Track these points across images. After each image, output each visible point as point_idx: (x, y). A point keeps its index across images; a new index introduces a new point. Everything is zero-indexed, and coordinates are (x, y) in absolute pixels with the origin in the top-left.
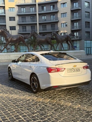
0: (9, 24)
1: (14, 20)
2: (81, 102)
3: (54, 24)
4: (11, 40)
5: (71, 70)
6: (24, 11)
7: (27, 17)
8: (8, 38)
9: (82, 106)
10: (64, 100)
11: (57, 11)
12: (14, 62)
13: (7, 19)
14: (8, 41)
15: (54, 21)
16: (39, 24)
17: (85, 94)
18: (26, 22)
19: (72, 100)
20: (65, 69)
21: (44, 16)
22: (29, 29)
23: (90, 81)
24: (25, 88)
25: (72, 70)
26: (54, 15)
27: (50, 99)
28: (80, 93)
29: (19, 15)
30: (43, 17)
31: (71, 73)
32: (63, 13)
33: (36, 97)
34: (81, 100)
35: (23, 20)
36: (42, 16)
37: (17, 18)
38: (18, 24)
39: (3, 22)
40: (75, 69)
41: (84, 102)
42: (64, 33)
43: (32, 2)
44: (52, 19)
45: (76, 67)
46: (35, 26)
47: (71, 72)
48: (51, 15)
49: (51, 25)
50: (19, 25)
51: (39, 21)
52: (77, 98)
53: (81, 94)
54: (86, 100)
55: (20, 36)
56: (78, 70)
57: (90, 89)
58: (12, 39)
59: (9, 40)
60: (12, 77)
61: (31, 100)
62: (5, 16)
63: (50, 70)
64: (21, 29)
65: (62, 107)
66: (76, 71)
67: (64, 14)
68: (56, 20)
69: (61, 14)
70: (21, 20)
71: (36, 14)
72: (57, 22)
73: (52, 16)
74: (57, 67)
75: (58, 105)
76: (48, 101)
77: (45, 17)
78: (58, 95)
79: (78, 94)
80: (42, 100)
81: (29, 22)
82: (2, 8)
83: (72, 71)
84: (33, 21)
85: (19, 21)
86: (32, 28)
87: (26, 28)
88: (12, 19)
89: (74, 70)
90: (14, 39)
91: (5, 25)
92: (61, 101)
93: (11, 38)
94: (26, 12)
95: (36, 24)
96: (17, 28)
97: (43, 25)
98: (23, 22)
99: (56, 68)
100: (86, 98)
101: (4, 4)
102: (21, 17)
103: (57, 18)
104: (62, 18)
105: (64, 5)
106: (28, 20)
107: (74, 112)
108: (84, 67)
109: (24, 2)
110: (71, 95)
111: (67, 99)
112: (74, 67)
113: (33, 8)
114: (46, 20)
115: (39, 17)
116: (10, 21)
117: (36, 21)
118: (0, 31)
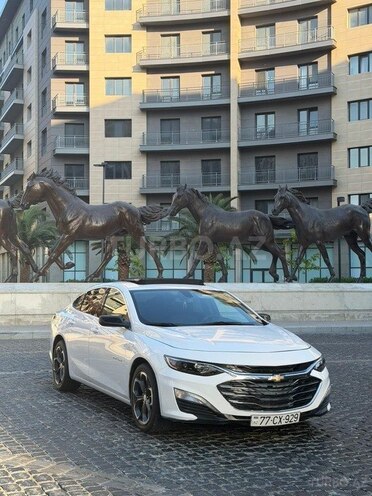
0: (102, 149)
1: (128, 133)
2: (207, 486)
3: (316, 149)
4: (81, 227)
7: (184, 121)
8: (69, 219)
11: (331, 90)
13: (96, 127)
14: (68, 232)
15: (315, 136)
16: (242, 150)
17: (258, 463)
18: (178, 141)
19: (181, 479)
21: (266, 114)
22: (190, 172)
26: (316, 109)
28: (240, 459)
29: (149, 112)
30: (261, 119)
32: (359, 101)
33: (58, 460)
35: (166, 135)
36: (256, 115)
37: (140, 126)
38: (143, 152)
39: (79, 144)
42: (360, 195)
43: (212, 50)
44: (303, 127)
46: (223, 158)
48: (299, 110)
49: (299, 155)
50: (149, 155)
51: (242, 137)
52: (206, 475)
54: (235, 482)
55: (124, 210)
58: (84, 222)
59: (74, 226)
62: (86, 115)
64: (157, 176)
67: (364, 105)
68: (321, 132)
69: (349, 103)
70: (158, 135)
71: (227, 107)
72: (328, 143)
73: (304, 114)
75: (110, 488)
77: (271, 117)
78: (147, 460)
79: (227, 463)
81: (191, 140)
82: (77, 80)
84: (213, 138)
85: (148, 138)
86: (205, 170)
87: (178, 171)
88: (117, 127)
91: (86, 157)
93: (81, 217)
95: (227, 151)
96: (139, 169)
97: (259, 155)
98: (164, 140)
101: (87, 62)
102: (157, 122)
103: (328, 124)
104: (355, 123)
105: (365, 60)
106: (191, 135)
109: (174, 53)
113: (217, 79)
114: (273, 134)
115: (242, 121)
116: (106, 136)
117: (228, 138)
118: (37, 187)
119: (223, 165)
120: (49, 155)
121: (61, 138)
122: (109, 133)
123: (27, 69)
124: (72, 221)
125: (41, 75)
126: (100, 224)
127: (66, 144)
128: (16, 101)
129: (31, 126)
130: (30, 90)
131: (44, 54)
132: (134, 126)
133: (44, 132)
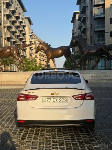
0: (109, 27)
4: (88, 53)
5: (49, 100)
8: (84, 50)
13: (107, 21)
14: (84, 54)
25: (52, 99)
39: (102, 27)
47: (48, 102)
55: (102, 46)
56: (64, 100)
58: (89, 51)
59: (86, 52)
62: (104, 18)
66: (59, 101)
82: (101, 7)
83: (52, 101)
89: (55, 100)
90: (92, 51)
93: (88, 49)
101: (104, 1)
116: (110, 24)
120: (93, 32)
121: (96, 26)
123: (87, 6)
124: (85, 51)
125: (91, 7)
126: (94, 51)
127: (98, 27)
128: (84, 16)
129: (88, 23)
133: (92, 25)
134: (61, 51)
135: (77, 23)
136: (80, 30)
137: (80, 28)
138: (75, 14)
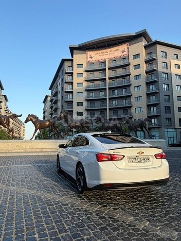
0: (76, 109)
1: (82, 105)
2: (151, 216)
3: (127, 109)
5: (134, 160)
6: (93, 96)
7: (95, 102)
8: (70, 123)
9: (152, 225)
10: (122, 209)
11: (131, 94)
12: (62, 147)
13: (75, 104)
14: (70, 127)
15: (127, 105)
16: (110, 109)
17: (161, 201)
18: (94, 107)
19: (137, 211)
20: (124, 156)
23: (169, 178)
24: (72, 185)
25: (137, 158)
26: (127, 99)
27: (100, 206)
28: (152, 199)
29: (87, 100)
31: (134, 164)
32: (137, 97)
33: (81, 199)
34: (151, 212)
36: (113, 100)
37: (85, 104)
38: (86, 110)
39: (70, 108)
40: (142, 159)
41: (156, 217)
42: (139, 119)
43: (102, 86)
44: (124, 103)
45: (142, 155)
47: (134, 162)
49: (123, 110)
51: (109, 106)
52: (145, 208)
53: (154, 200)
54: (160, 212)
56: (147, 160)
57: (170, 193)
58: (74, 124)
59: (72, 125)
60: (60, 167)
61: (69, 206)
62: (72, 101)
63: (100, 157)
64: (89, 115)
65: (115, 224)
66: (143, 161)
67: (139, 98)
68: (129, 104)
69: (135, 97)
70: (89, 106)
71: (106, 99)
72: (130, 107)
73: (124, 100)
74: (111, 152)
75: (109, 217)
76: (96, 209)
77: (116, 101)
78: (116, 200)
79: (149, 201)
80: (86, 206)
81: (98, 107)
82: (70, 93)
83: (137, 161)
84: (103, 106)
85: (87, 106)
86: (101, 114)
87: (94, 114)
88: (80, 104)
89: (139, 160)
90: (77, 124)
91: (72, 111)
92: (117, 210)
94: (95, 97)
95: (106, 109)
96: (85, 114)
97: (114, 110)
98: (91, 107)
99: (110, 155)
100: (162, 209)
101: (73, 89)
102: (89, 103)
103: (130, 102)
104: (137, 102)
105: (138, 88)
106: (97, 106)
107: (135, 237)
108: (156, 156)
109: (93, 87)
110: (136, 202)
111: (129, 208)
112: (138, 155)
113: (103, 92)
114: (117, 105)
115: (109, 102)
117: (106, 106)
118: (62, 115)
119: (105, 112)
121: (66, 107)
122: (78, 105)
123: (59, 91)
125: (62, 93)
127: (68, 108)
128: (56, 99)
129: (59, 104)
130: (59, 96)
131: (63, 88)
132: (84, 104)
133: (62, 106)
134: (48, 123)
135: (49, 104)
136: (52, 109)
137: (51, 108)
138: (47, 97)
